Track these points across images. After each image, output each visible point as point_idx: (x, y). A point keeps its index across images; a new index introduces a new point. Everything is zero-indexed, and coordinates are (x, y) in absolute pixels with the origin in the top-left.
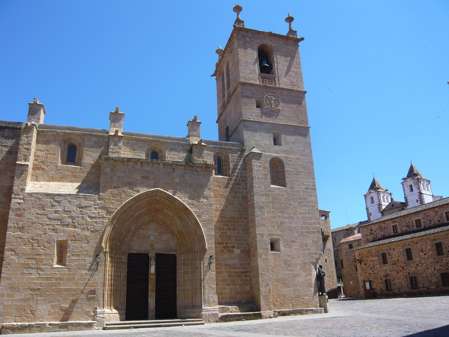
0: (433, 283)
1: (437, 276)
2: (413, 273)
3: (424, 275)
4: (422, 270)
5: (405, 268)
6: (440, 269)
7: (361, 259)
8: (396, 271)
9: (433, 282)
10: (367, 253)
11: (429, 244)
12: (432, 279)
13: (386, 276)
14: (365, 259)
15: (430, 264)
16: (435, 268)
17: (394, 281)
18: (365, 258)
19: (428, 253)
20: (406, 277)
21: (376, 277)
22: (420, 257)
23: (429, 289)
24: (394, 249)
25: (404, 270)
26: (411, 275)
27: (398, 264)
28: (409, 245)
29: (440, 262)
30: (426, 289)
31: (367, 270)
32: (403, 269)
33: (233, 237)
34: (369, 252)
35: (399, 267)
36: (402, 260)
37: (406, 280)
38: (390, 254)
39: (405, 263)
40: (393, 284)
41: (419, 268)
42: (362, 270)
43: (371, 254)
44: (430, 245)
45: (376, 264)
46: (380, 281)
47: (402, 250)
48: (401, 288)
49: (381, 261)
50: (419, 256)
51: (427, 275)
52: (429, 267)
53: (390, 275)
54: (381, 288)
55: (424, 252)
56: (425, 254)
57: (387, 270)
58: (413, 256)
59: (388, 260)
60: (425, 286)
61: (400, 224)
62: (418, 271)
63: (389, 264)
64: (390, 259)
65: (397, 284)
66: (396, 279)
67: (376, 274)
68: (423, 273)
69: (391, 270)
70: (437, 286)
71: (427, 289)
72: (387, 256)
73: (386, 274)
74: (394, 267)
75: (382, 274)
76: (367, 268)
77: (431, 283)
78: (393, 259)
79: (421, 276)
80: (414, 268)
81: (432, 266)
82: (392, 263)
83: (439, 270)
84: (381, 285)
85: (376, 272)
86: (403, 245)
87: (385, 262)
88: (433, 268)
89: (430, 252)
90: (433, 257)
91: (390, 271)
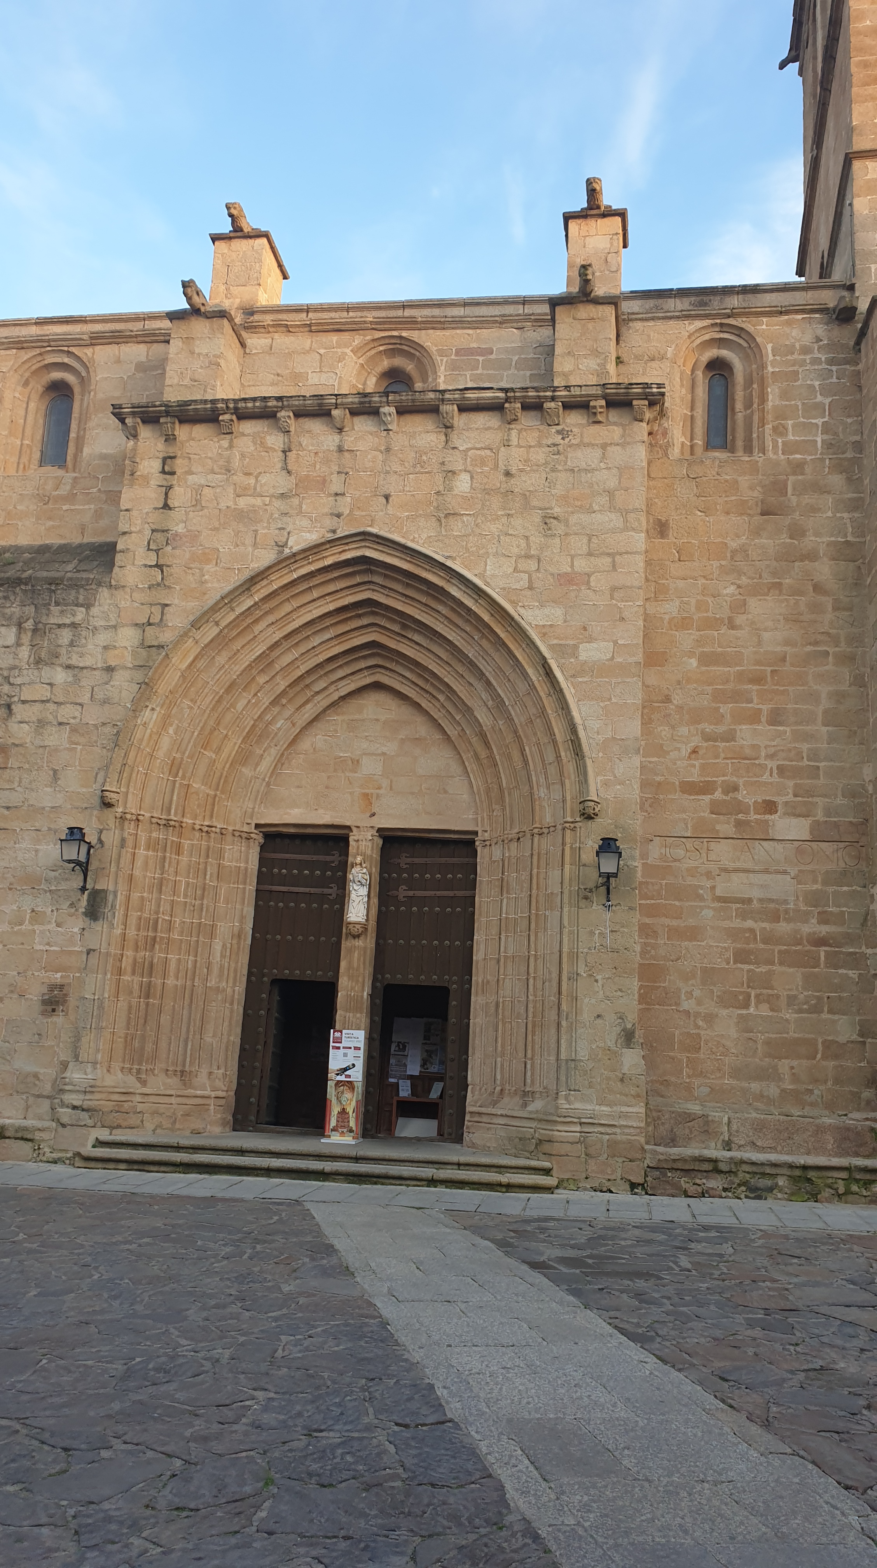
33: (771, 757)
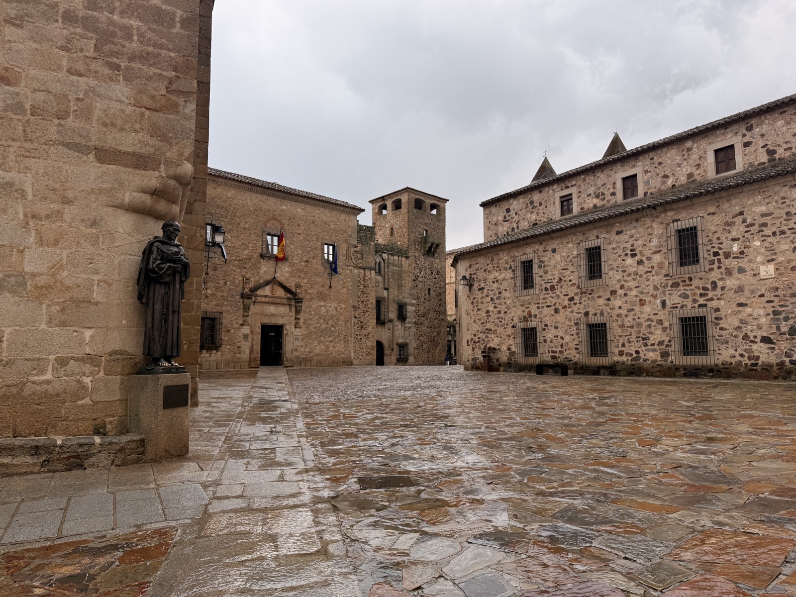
0: (653, 345)
1: (666, 324)
2: (598, 315)
3: (628, 321)
4: (626, 307)
5: (577, 299)
6: (679, 306)
7: (473, 276)
8: (552, 309)
9: (650, 342)
10: (488, 262)
11: (656, 233)
12: (649, 333)
13: (525, 319)
14: (480, 277)
15: (650, 289)
16: (664, 303)
17: (544, 333)
18: (481, 275)
19: (649, 259)
20: (577, 324)
21: (501, 322)
22: (624, 271)
23: (637, 359)
24: (554, 251)
25: (573, 306)
26: (593, 320)
27: (559, 290)
28: (597, 237)
29: (682, 284)
30: (630, 358)
31: (482, 303)
32: (572, 302)
34: (492, 260)
35: (562, 296)
36: (571, 278)
37: (574, 332)
38: (543, 262)
39: (578, 287)
40: (542, 341)
41: (617, 303)
42: (472, 303)
43: (496, 266)
44: (660, 237)
45: (506, 290)
46: (510, 331)
47: (575, 252)
48: (561, 352)
49: (519, 282)
50: (623, 267)
51: (637, 320)
52: (647, 298)
53: (535, 316)
54: (509, 349)
55: (638, 258)
57: (530, 303)
58: (605, 268)
59: (537, 280)
60: (626, 350)
61: (580, 192)
62: (614, 309)
63: (536, 290)
64: (541, 277)
65: (551, 342)
66: (549, 327)
67: (502, 315)
68: (626, 316)
69: (540, 305)
70: (664, 355)
71: (632, 360)
72: (536, 267)
73: (525, 314)
74: (548, 296)
75: (517, 313)
76: (483, 298)
77: (646, 345)
78: (548, 277)
79: (620, 323)
80: (601, 301)
81: (655, 297)
82: (545, 285)
83: (676, 307)
84: (511, 342)
85: (503, 308)
87: (528, 282)
88: (658, 302)
89: (657, 258)
90: (664, 272)
91: (538, 308)
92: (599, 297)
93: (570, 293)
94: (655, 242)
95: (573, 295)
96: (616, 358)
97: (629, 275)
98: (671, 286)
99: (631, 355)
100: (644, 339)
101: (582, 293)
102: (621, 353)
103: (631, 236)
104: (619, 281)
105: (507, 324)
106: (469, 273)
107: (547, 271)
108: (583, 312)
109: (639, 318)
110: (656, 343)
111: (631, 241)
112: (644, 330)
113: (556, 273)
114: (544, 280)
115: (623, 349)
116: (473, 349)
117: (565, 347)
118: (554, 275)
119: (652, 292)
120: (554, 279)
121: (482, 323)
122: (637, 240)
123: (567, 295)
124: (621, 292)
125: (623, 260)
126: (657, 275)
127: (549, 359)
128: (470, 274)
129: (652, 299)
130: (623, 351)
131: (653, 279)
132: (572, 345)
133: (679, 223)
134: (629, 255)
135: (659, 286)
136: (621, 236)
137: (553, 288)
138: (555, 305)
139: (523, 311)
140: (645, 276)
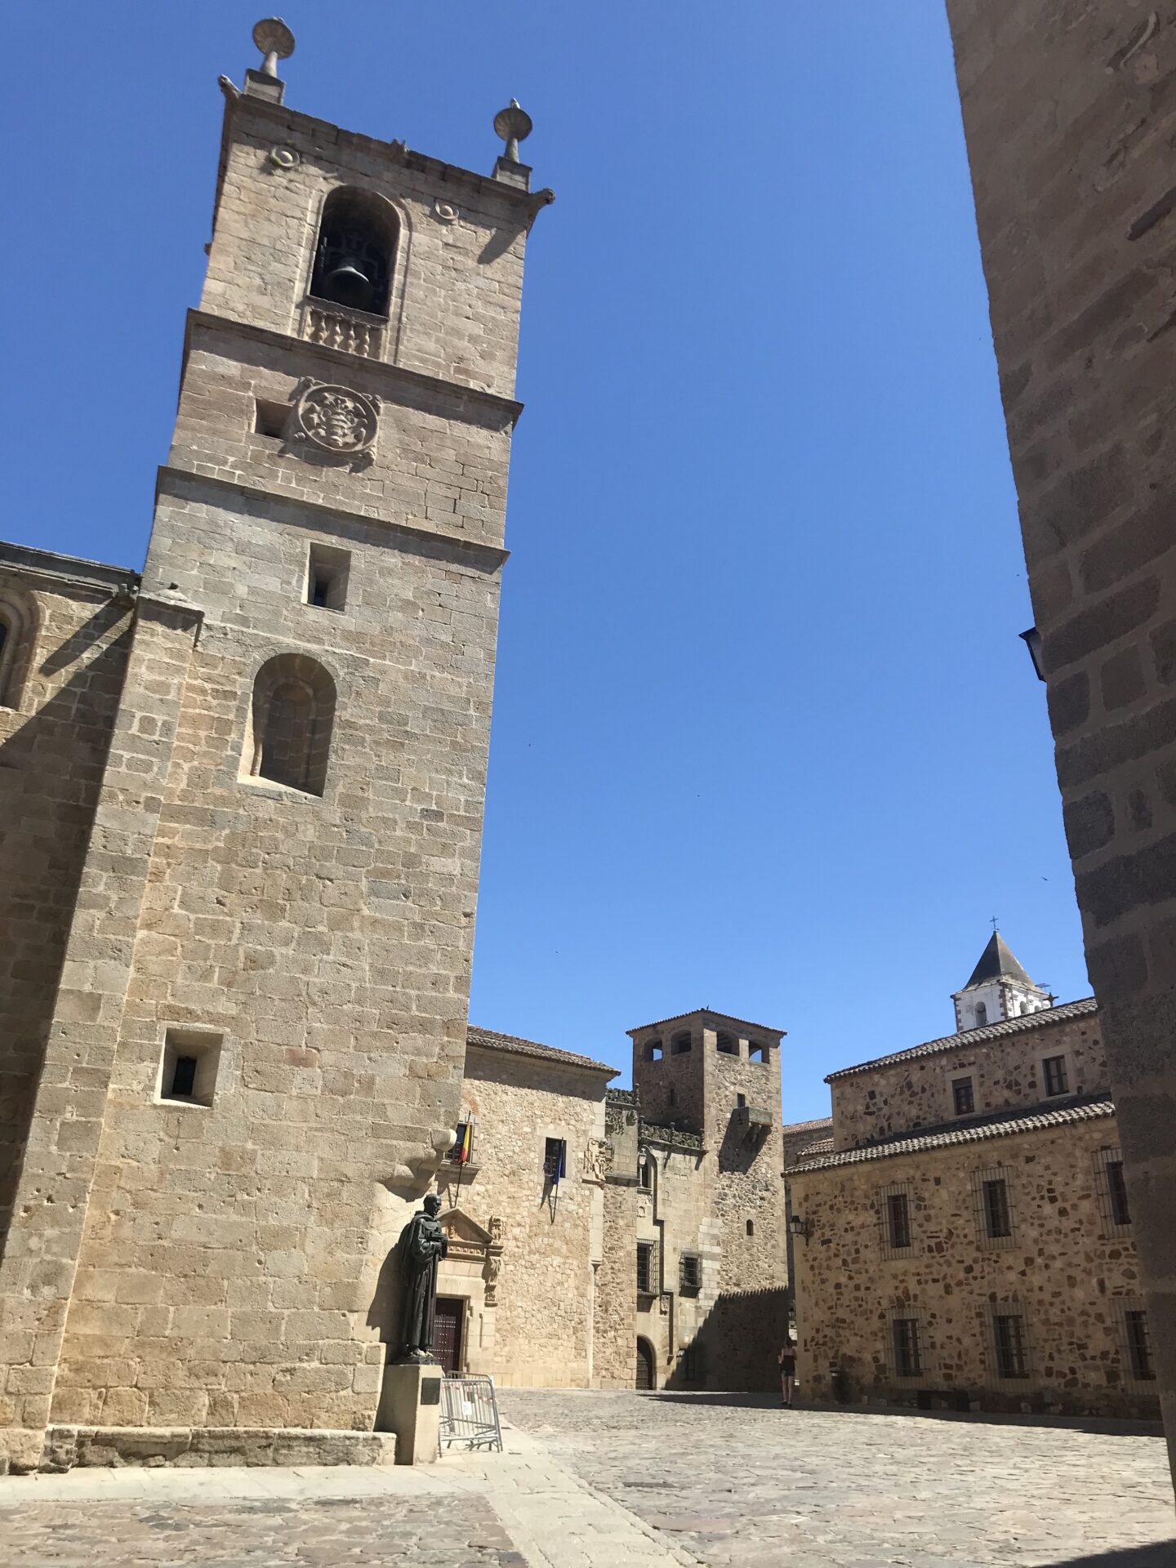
0: (1093, 1358)
1: (1109, 1322)
2: (1010, 1299)
3: (1055, 1314)
4: (1050, 1288)
5: (977, 1268)
6: (1124, 1291)
7: (812, 1217)
8: (940, 1286)
9: (1089, 1353)
10: (836, 1193)
11: (1080, 1164)
12: (1087, 1336)
13: (900, 1303)
14: (824, 1220)
15: (1080, 1259)
16: (1101, 1283)
17: (931, 1331)
18: (825, 1215)
19: (1074, 1207)
21: (860, 1306)
22: (1042, 1226)
23: (1073, 1382)
24: (938, 1181)
25: (971, 1281)
26: (1002, 1309)
27: (950, 1251)
28: (1000, 1164)
29: (1124, 1253)
30: (1062, 1381)
31: (828, 1268)
32: (971, 1275)
34: (843, 1190)
35: (954, 1262)
36: (966, 1231)
37: (977, 1330)
38: (923, 1200)
39: (978, 1249)
40: (927, 1344)
41: (1036, 1279)
42: (812, 1268)
43: (849, 1200)
44: (1087, 1172)
45: (866, 1246)
46: (876, 1323)
47: (969, 1187)
48: (960, 1368)
49: (886, 1231)
50: (1039, 1218)
51: (1067, 1312)
52: (1078, 1274)
53: (916, 1297)
54: (876, 1359)
55: (1059, 1204)
56: (1063, 1212)
57: (905, 1273)
58: (1014, 1217)
59: (914, 1230)
60: (1056, 1365)
61: (982, 1076)
62: (1032, 1290)
63: (915, 1248)
64: (920, 1226)
65: (942, 1347)
66: (938, 1320)
67: (862, 1293)
68: (1051, 1304)
69: (923, 1278)
70: (1112, 1376)
71: (1066, 1385)
72: (911, 1207)
73: (899, 1293)
74: (934, 1262)
75: (886, 1290)
76: (829, 1258)
77: (1084, 1358)
78: (932, 1227)
79: (1043, 1317)
80: (1012, 1276)
81: (1088, 1272)
82: (927, 1242)
83: (1121, 1293)
84: (879, 1345)
85: (861, 1279)
86: (976, 1163)
87: (900, 1237)
88: (1094, 1281)
89: (1086, 1206)
90: (1097, 1231)
91: (919, 1282)
92: (1010, 1268)
93: (965, 1258)
94: (1080, 1181)
95: (971, 1262)
96: (1043, 1382)
97: (1049, 1232)
98: (1110, 1257)
99: (1064, 1376)
100: (1081, 1347)
101: (983, 1260)
102: (1049, 1372)
103: (1047, 1168)
104: (1036, 1241)
105: (871, 1312)
106: (804, 1209)
107: (929, 1215)
108: (988, 1294)
109: (1069, 1309)
110: (1099, 1355)
111: (1047, 1174)
112: (1079, 1331)
113: (944, 1222)
114: (925, 1232)
115: (1051, 1364)
116: (816, 1359)
117: (964, 1358)
118: (941, 1224)
119: (1084, 1264)
120: (941, 1231)
121: (830, 1308)
122: (1055, 1174)
123: (962, 1262)
124: (1039, 1261)
125: (1039, 1206)
126: (1088, 1236)
127: (940, 1380)
128: (807, 1213)
129: (1084, 1276)
130: (1051, 1368)
131: (1084, 1242)
132: (975, 1354)
133: (1109, 1151)
134: (1047, 1199)
135: (1092, 1255)
136: (1031, 1164)
137: (939, 1248)
138: (945, 1278)
139: (896, 1288)
140: (1071, 1235)
